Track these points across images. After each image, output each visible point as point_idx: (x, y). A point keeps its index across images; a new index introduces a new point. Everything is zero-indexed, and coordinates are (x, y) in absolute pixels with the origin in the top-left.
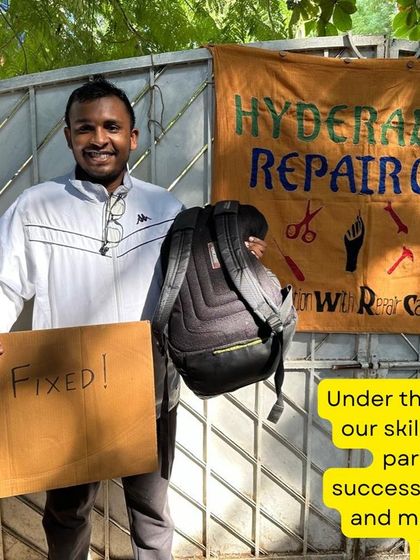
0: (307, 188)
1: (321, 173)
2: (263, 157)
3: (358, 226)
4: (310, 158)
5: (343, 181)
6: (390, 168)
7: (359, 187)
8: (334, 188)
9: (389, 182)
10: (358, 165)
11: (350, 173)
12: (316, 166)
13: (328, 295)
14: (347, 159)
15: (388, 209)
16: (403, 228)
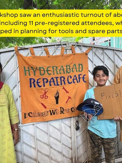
0: (44, 86)
1: (47, 82)
2: (32, 81)
3: (58, 93)
4: (43, 79)
5: (52, 83)
6: (62, 79)
7: (56, 84)
8: (51, 85)
9: (63, 82)
10: (55, 79)
11: (54, 81)
12: (45, 81)
13: (53, 111)
14: (52, 78)
15: (64, 88)
16: (67, 92)
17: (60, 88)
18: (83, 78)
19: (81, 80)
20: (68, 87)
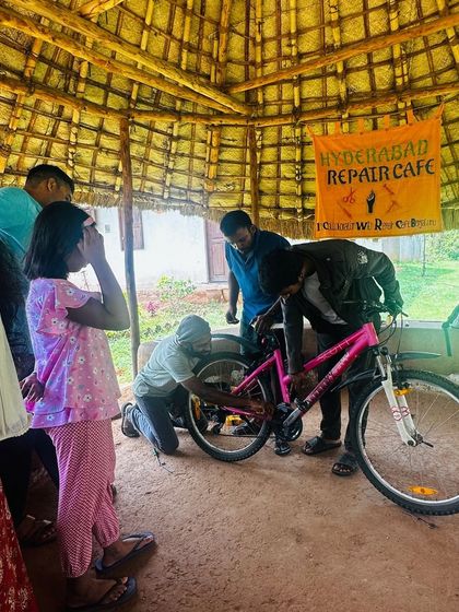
0: (350, 182)
1: (355, 176)
2: (332, 174)
3: (373, 194)
4: (350, 171)
5: (364, 178)
7: (371, 178)
8: (361, 181)
9: (384, 175)
10: (370, 171)
11: (367, 175)
12: (353, 173)
13: (362, 223)
14: (365, 169)
15: (385, 186)
16: (392, 193)
17: (377, 187)
18: (427, 166)
19: (423, 170)
20: (394, 184)
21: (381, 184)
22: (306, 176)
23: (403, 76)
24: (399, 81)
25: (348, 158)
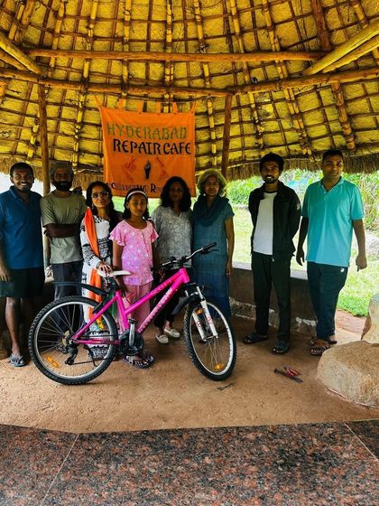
0: (132, 152)
1: (135, 147)
2: (117, 142)
3: (149, 164)
4: (131, 143)
5: (142, 150)
6: (157, 146)
7: (147, 151)
8: (140, 152)
9: (157, 150)
10: (146, 145)
11: (144, 148)
12: (134, 145)
14: (143, 143)
15: (158, 158)
16: (163, 165)
17: (152, 158)
18: (186, 147)
19: (184, 150)
20: (165, 158)
21: (154, 157)
22: (84, 135)
23: (170, 75)
24: (167, 78)
25: (130, 132)
